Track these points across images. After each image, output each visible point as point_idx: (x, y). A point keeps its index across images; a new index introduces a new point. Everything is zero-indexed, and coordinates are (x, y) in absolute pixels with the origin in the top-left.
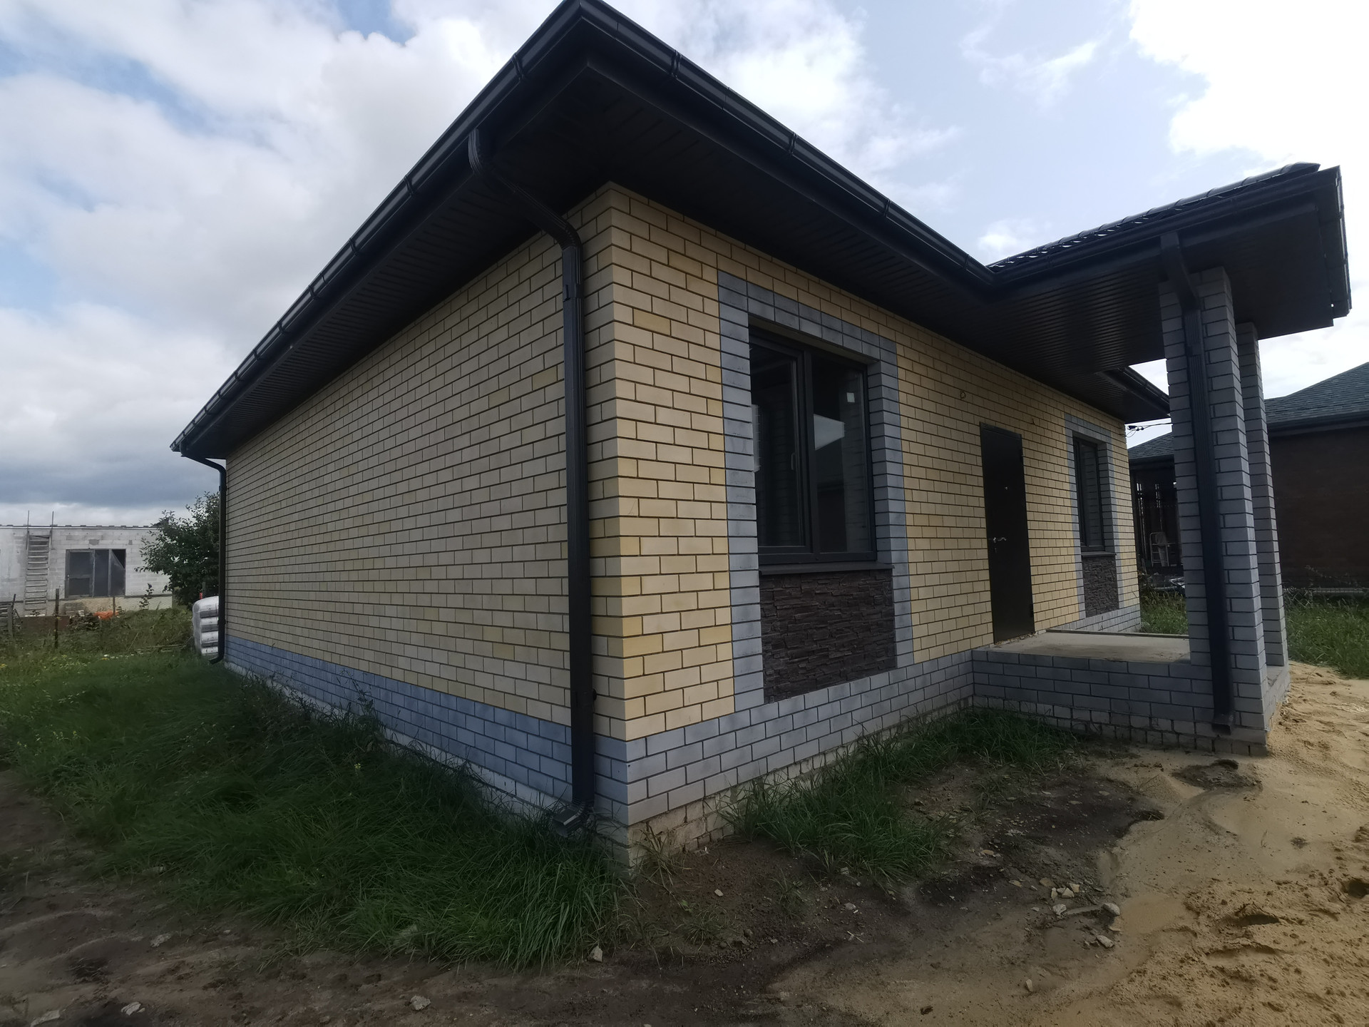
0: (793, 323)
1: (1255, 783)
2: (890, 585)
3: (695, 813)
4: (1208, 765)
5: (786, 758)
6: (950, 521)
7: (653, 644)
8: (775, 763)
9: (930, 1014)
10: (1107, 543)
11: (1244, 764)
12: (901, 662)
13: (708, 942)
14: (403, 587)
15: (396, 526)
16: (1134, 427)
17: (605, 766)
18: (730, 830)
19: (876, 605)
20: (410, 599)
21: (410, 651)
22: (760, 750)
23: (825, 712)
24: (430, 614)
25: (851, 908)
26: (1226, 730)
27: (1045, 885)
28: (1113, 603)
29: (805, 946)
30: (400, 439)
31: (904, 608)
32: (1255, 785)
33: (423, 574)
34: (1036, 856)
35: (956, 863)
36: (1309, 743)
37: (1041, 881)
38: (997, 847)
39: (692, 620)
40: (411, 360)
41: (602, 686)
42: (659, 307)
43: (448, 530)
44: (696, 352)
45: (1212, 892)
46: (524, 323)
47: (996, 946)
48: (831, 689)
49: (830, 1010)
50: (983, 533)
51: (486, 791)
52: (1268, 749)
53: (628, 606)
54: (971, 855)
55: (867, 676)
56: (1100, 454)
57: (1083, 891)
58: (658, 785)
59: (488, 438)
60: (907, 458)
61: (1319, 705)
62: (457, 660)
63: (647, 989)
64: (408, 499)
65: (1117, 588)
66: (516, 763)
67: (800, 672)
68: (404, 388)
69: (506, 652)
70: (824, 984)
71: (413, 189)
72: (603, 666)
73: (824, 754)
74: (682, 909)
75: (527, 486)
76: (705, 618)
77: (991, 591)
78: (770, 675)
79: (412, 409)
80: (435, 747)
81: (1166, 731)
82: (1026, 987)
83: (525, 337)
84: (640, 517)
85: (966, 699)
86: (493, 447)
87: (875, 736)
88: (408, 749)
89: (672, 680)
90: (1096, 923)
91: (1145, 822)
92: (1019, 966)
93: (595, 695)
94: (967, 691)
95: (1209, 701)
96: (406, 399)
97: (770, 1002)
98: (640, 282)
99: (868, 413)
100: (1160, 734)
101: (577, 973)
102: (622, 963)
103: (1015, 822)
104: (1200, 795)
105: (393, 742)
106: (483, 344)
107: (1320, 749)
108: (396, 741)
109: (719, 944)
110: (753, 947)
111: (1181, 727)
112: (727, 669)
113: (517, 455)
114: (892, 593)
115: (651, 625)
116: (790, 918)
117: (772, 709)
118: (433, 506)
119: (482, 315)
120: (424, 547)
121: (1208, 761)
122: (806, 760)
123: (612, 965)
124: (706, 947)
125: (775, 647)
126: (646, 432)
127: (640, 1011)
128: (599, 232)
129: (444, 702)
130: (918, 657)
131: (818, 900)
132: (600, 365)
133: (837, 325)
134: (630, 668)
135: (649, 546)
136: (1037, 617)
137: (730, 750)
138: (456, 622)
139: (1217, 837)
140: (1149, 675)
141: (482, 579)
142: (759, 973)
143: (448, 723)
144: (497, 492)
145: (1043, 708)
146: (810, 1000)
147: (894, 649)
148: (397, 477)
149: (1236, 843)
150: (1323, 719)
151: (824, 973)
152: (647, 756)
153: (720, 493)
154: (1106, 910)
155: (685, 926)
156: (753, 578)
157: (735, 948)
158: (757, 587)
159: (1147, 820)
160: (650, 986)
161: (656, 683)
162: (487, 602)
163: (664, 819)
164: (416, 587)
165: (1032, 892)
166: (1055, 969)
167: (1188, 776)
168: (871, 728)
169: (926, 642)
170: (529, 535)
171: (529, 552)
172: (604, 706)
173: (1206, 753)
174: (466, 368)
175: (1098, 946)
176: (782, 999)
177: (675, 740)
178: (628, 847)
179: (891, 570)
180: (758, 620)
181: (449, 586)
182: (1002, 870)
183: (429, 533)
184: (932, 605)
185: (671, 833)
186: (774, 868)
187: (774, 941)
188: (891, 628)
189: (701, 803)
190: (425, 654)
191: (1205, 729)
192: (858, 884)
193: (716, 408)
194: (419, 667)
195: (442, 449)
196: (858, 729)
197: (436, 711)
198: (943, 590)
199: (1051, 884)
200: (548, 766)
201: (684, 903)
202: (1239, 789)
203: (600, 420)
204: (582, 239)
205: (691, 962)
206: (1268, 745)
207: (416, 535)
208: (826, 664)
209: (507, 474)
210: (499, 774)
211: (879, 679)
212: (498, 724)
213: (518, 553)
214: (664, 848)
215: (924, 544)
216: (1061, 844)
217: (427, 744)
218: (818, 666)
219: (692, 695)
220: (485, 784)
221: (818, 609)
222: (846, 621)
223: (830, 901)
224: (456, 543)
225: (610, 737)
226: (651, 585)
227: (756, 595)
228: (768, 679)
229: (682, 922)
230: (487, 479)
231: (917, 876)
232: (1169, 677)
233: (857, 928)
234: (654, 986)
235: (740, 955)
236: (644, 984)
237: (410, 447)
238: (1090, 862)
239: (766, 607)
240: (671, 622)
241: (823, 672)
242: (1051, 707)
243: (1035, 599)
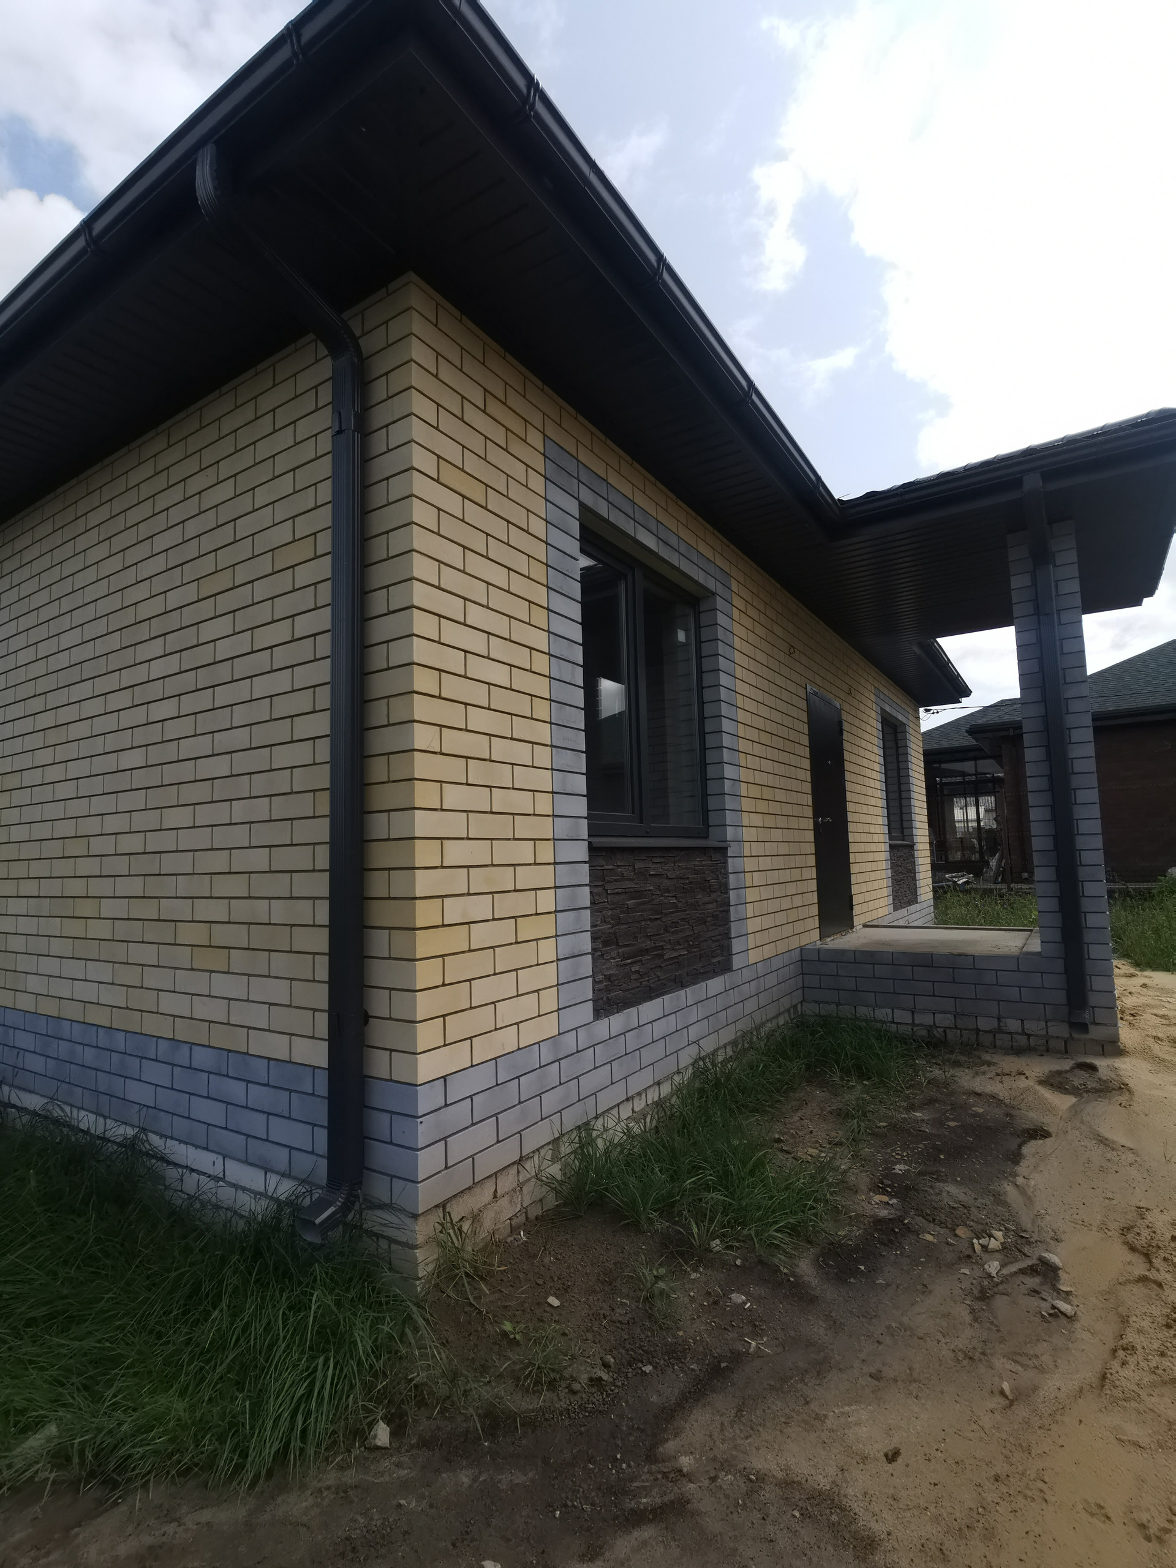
0: (628, 527)
1: (1122, 1086)
2: (725, 866)
3: (507, 1182)
4: (1068, 1068)
5: (617, 1093)
6: (780, 795)
7: (456, 940)
8: (606, 1100)
9: (900, 1460)
10: (906, 832)
11: (1102, 1064)
12: (737, 962)
13: (552, 1385)
14: (37, 869)
15: (29, 778)
16: (930, 710)
17: (380, 1124)
18: (551, 1202)
19: (711, 892)
20: (52, 888)
21: (49, 966)
22: (589, 1083)
23: (660, 1028)
24: (87, 908)
25: (739, 1301)
26: (1084, 1027)
27: (963, 1236)
28: (913, 899)
29: (693, 1370)
30: (44, 649)
31: (738, 896)
32: (1123, 1088)
33: (76, 848)
34: (937, 1198)
35: (850, 1217)
36: (1159, 1039)
37: (957, 1232)
38: (890, 1190)
39: (507, 905)
40: (68, 533)
41: (378, 1003)
42: (472, 464)
43: (122, 781)
44: (517, 538)
45: (1150, 1225)
46: (263, 473)
47: (941, 1335)
48: (667, 997)
49: (761, 1478)
50: (809, 812)
51: (172, 1173)
52: (1122, 1047)
53: (424, 883)
54: (863, 1203)
55: (704, 980)
56: (900, 736)
57: (1009, 1240)
58: (460, 1147)
59: (195, 643)
60: (741, 716)
61: (1143, 998)
62: (131, 976)
63: (471, 1486)
64: (53, 737)
65: (915, 880)
66: (226, 1128)
67: (633, 977)
68: (55, 574)
69: (216, 960)
70: (738, 1431)
71: (93, 241)
72: (381, 973)
73: (659, 1084)
74: (505, 1334)
75: (261, 711)
76: (522, 904)
77: (817, 879)
78: (600, 982)
79: (66, 605)
80: (84, 1110)
81: (1017, 1033)
82: (1002, 1393)
83: (262, 496)
84: (442, 754)
85: (795, 1006)
86: (204, 655)
87: (711, 1057)
88: (39, 1115)
89: (483, 991)
90: (1042, 1284)
91: (1033, 1142)
92: (980, 1360)
93: (366, 1017)
94: (797, 996)
95: (1061, 997)
96: (57, 591)
97: (667, 1478)
98: (448, 423)
99: (700, 657)
100: (1010, 1036)
101: (351, 1477)
102: (425, 1443)
103: (898, 1154)
104: (1073, 1106)
105: (14, 1106)
106: (192, 506)
107: (1170, 1044)
108: (19, 1104)
109: (569, 1387)
110: (620, 1384)
111: (1031, 1026)
112: (549, 974)
113: (242, 667)
114: (727, 878)
115: (454, 910)
116: (662, 1329)
117: (602, 1028)
118: (98, 745)
119: (192, 465)
120: (77, 808)
121: (1066, 1064)
122: (639, 1094)
123: (407, 1451)
124: (549, 1394)
125: (606, 943)
126: (452, 634)
127: (467, 1533)
128: (390, 342)
129: (103, 1040)
130: (754, 956)
131: (692, 1294)
132: (387, 532)
133: (674, 541)
134: (425, 974)
135: (454, 797)
136: (856, 910)
137: (553, 1088)
138: (128, 919)
139: (1115, 1153)
140: (997, 970)
141: (177, 851)
142: (638, 1428)
143: (110, 1073)
144: (205, 723)
145: (883, 1013)
146: (725, 1465)
147: (729, 947)
148: (36, 705)
149: (1138, 1159)
150: (1155, 1011)
151: (733, 1412)
152: (446, 1105)
153: (543, 733)
154: (1043, 1262)
155: (514, 1362)
156: (580, 851)
157: (593, 1390)
158: (585, 862)
159: (1036, 1139)
160: (475, 1480)
161: (458, 997)
162: (184, 886)
163: (466, 1197)
164: (62, 868)
165: (951, 1248)
166: (1024, 1360)
167: (1056, 1082)
168: (708, 1046)
169: (760, 938)
170: (260, 784)
171: (261, 809)
172: (381, 1033)
173: (1060, 1055)
174: (160, 543)
175: (1058, 1317)
176: (685, 1470)
177: (483, 1078)
178: (416, 1247)
179: (727, 848)
180: (586, 908)
181: (120, 865)
182: (906, 1221)
183: (86, 786)
184: (766, 893)
185: (476, 1217)
186: (622, 1252)
187: (648, 1369)
188: (727, 921)
189: (515, 1167)
190: (74, 969)
191: (1060, 1030)
192: (738, 1262)
193: (540, 617)
194: (63, 989)
195: (115, 662)
196: (693, 1051)
197: (89, 1056)
198: (774, 877)
199: (969, 1234)
200: (281, 1130)
201: (508, 1326)
202: (1108, 1094)
203: (386, 611)
204: (365, 352)
205: (531, 1423)
206: (1122, 1043)
207: (66, 790)
208: (661, 967)
209: (224, 695)
210: (197, 1147)
211: (715, 985)
212: (196, 1069)
213: (239, 811)
214: (467, 1241)
215: (757, 820)
216: (959, 1179)
217: (72, 1106)
218: (652, 969)
219: (508, 1012)
220: (169, 1163)
221: (653, 895)
222: (682, 911)
223: (709, 1293)
224: (137, 800)
225: (391, 1080)
226: (456, 853)
227: (583, 874)
228: (597, 987)
229: (508, 1358)
230: (189, 704)
231: (809, 1242)
232: (1019, 971)
233: (756, 1334)
234: (482, 1479)
235: (604, 1399)
236: (465, 1478)
237: (63, 660)
238: (999, 1199)
239: (596, 890)
240: (480, 908)
241: (658, 977)
242: (889, 1011)
243: (855, 889)
